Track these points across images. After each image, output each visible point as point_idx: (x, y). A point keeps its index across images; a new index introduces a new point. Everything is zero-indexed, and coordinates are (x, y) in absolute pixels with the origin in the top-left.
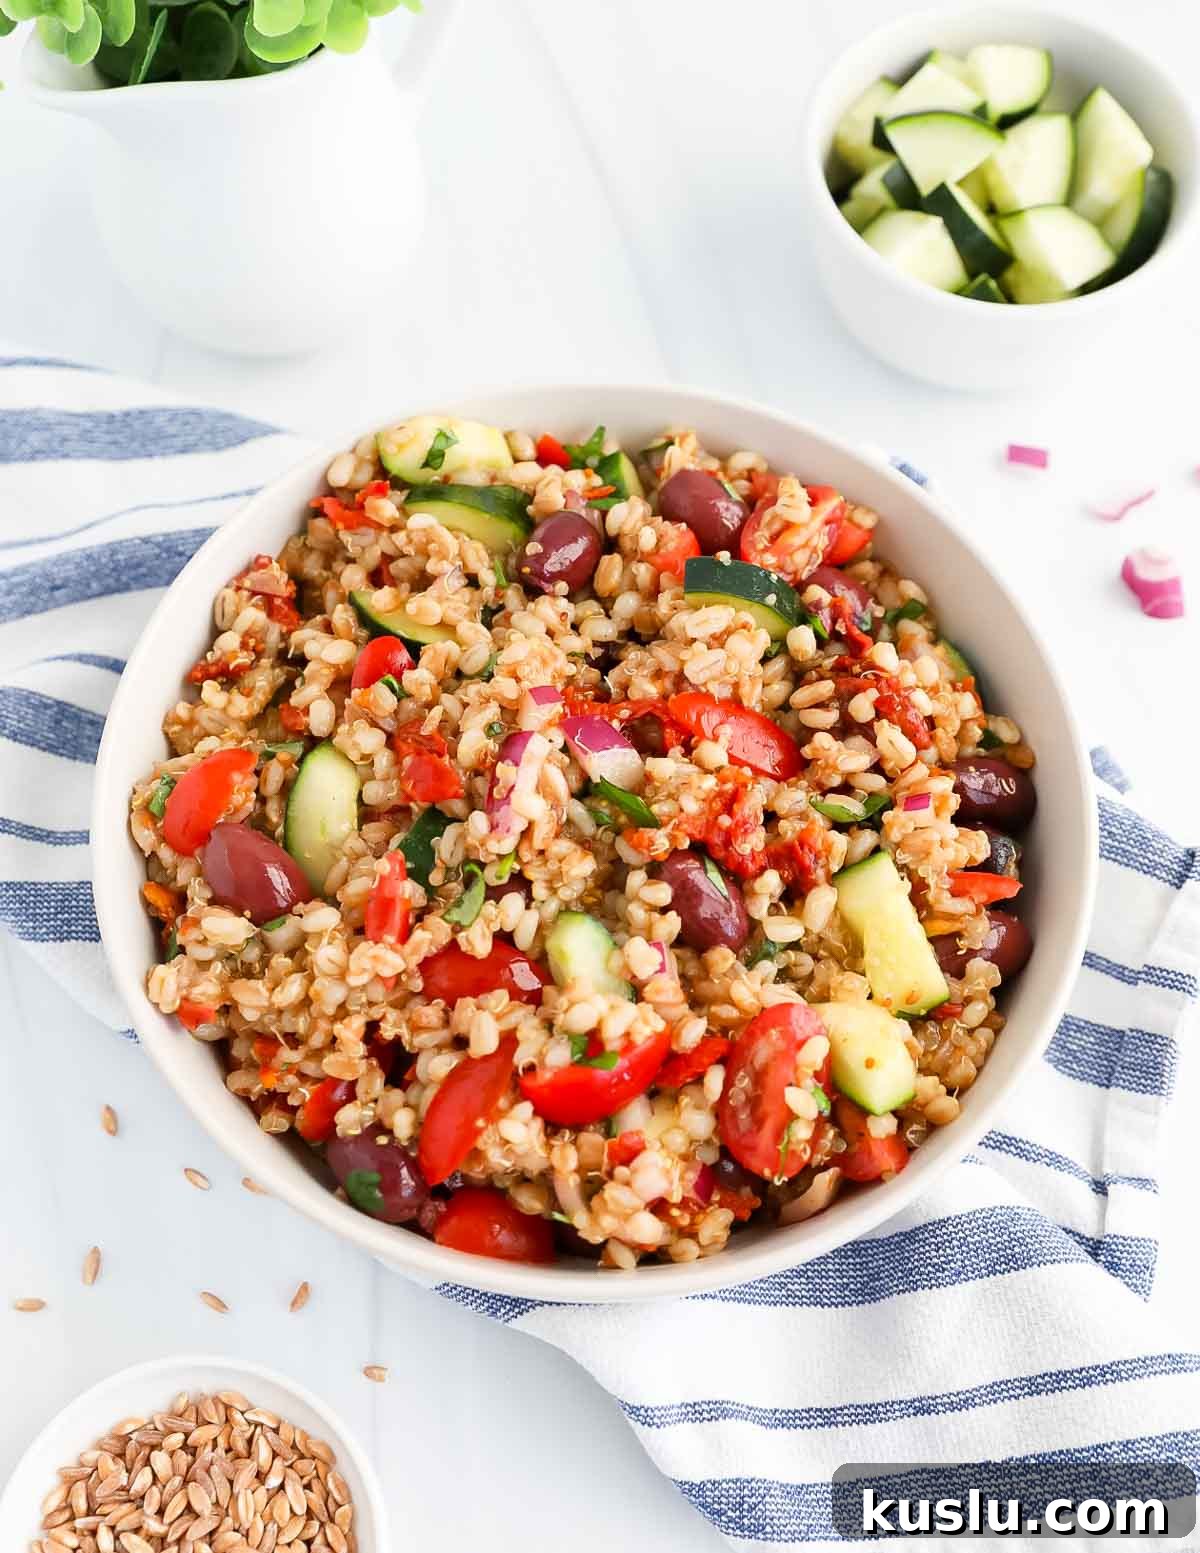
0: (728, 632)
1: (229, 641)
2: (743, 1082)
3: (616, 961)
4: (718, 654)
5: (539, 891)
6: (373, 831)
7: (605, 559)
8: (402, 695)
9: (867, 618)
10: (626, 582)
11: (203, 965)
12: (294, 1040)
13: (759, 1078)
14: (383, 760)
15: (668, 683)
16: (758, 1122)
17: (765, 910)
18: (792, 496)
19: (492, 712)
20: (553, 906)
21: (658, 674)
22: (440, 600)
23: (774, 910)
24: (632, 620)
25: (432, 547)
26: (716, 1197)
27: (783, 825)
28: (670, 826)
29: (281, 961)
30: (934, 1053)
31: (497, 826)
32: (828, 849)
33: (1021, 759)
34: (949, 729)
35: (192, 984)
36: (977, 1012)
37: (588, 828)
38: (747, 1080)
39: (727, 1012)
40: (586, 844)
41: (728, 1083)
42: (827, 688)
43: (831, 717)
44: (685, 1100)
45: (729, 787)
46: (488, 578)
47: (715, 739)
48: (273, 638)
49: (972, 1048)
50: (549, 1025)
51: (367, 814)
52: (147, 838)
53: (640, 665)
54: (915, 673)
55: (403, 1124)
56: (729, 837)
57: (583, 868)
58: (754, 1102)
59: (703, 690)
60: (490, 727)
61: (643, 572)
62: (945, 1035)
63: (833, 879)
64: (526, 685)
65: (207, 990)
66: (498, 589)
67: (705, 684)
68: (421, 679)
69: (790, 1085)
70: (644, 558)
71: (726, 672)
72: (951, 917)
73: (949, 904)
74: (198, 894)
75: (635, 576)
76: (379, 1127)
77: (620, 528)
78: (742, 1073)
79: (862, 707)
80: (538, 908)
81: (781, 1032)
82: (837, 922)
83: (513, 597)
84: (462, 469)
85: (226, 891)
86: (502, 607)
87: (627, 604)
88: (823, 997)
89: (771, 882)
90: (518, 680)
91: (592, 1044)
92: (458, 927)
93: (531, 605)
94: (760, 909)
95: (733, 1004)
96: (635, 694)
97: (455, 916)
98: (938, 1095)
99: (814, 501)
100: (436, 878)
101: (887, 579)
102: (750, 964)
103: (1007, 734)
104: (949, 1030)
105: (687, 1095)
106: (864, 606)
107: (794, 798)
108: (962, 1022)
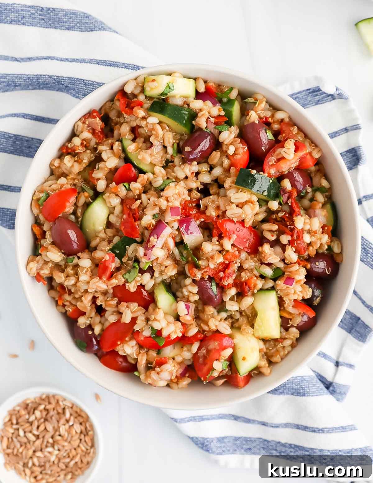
0: (246, 203)
1: (77, 141)
2: (204, 351)
3: (173, 307)
4: (239, 210)
5: (156, 274)
6: (110, 232)
7: (214, 153)
8: (129, 190)
9: (304, 191)
10: (220, 163)
11: (46, 263)
12: (70, 293)
13: (208, 351)
14: (118, 210)
15: (220, 213)
16: (205, 364)
17: (228, 299)
18: (289, 149)
19: (157, 210)
20: (159, 280)
21: (218, 208)
22: (151, 155)
23: (232, 299)
24: (217, 177)
25: (154, 132)
26: (187, 375)
27: (243, 274)
28: (203, 271)
29: (70, 271)
30: (270, 350)
31: (147, 255)
32: (255, 286)
33: (338, 259)
34: (314, 247)
35: (42, 269)
36: (288, 343)
37: (178, 257)
38: (205, 351)
39: (206, 328)
40: (176, 262)
41: (199, 349)
42: (275, 227)
43: (273, 238)
44: (185, 348)
45: (227, 262)
46: (170, 150)
47: (230, 238)
48: (93, 143)
49: (282, 353)
50: (147, 320)
51: (109, 225)
52: (36, 211)
53: (213, 201)
54: (310, 225)
55: (97, 330)
56: (221, 279)
57: (172, 272)
58: (205, 357)
59: (232, 219)
60: (154, 215)
61: (226, 162)
62: (275, 346)
63: (253, 294)
64: (170, 204)
65: (45, 272)
66: (172, 156)
67: (232, 218)
68: (136, 186)
69: (217, 360)
70: (228, 157)
71: (240, 216)
72: (290, 313)
73: (291, 309)
74: (48, 240)
75: (223, 163)
76: (90, 327)
77: (224, 140)
78: (204, 348)
79: (285, 239)
80: (155, 279)
81: (219, 344)
82: (250, 308)
83: (177, 161)
84: (174, 97)
85: (58, 241)
86: (172, 162)
87: (217, 171)
88: (239, 328)
89: (233, 292)
90: (168, 201)
91: (158, 333)
92: (127, 281)
93: (182, 166)
94: (227, 298)
95: (208, 326)
96: (208, 213)
97: (127, 276)
98: (265, 367)
99: (296, 150)
100: (124, 260)
101: (318, 174)
102: (219, 312)
103: (336, 250)
104: (277, 345)
105: (186, 347)
106: (304, 187)
107: (250, 264)
108: (282, 344)
